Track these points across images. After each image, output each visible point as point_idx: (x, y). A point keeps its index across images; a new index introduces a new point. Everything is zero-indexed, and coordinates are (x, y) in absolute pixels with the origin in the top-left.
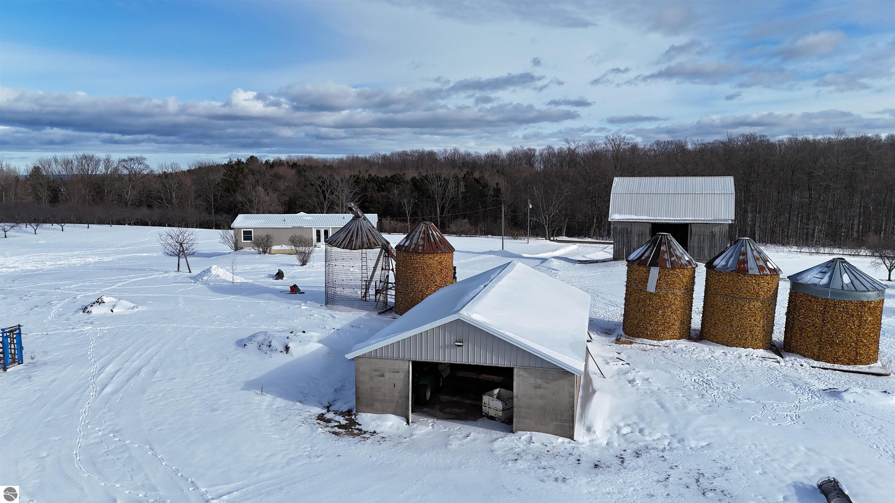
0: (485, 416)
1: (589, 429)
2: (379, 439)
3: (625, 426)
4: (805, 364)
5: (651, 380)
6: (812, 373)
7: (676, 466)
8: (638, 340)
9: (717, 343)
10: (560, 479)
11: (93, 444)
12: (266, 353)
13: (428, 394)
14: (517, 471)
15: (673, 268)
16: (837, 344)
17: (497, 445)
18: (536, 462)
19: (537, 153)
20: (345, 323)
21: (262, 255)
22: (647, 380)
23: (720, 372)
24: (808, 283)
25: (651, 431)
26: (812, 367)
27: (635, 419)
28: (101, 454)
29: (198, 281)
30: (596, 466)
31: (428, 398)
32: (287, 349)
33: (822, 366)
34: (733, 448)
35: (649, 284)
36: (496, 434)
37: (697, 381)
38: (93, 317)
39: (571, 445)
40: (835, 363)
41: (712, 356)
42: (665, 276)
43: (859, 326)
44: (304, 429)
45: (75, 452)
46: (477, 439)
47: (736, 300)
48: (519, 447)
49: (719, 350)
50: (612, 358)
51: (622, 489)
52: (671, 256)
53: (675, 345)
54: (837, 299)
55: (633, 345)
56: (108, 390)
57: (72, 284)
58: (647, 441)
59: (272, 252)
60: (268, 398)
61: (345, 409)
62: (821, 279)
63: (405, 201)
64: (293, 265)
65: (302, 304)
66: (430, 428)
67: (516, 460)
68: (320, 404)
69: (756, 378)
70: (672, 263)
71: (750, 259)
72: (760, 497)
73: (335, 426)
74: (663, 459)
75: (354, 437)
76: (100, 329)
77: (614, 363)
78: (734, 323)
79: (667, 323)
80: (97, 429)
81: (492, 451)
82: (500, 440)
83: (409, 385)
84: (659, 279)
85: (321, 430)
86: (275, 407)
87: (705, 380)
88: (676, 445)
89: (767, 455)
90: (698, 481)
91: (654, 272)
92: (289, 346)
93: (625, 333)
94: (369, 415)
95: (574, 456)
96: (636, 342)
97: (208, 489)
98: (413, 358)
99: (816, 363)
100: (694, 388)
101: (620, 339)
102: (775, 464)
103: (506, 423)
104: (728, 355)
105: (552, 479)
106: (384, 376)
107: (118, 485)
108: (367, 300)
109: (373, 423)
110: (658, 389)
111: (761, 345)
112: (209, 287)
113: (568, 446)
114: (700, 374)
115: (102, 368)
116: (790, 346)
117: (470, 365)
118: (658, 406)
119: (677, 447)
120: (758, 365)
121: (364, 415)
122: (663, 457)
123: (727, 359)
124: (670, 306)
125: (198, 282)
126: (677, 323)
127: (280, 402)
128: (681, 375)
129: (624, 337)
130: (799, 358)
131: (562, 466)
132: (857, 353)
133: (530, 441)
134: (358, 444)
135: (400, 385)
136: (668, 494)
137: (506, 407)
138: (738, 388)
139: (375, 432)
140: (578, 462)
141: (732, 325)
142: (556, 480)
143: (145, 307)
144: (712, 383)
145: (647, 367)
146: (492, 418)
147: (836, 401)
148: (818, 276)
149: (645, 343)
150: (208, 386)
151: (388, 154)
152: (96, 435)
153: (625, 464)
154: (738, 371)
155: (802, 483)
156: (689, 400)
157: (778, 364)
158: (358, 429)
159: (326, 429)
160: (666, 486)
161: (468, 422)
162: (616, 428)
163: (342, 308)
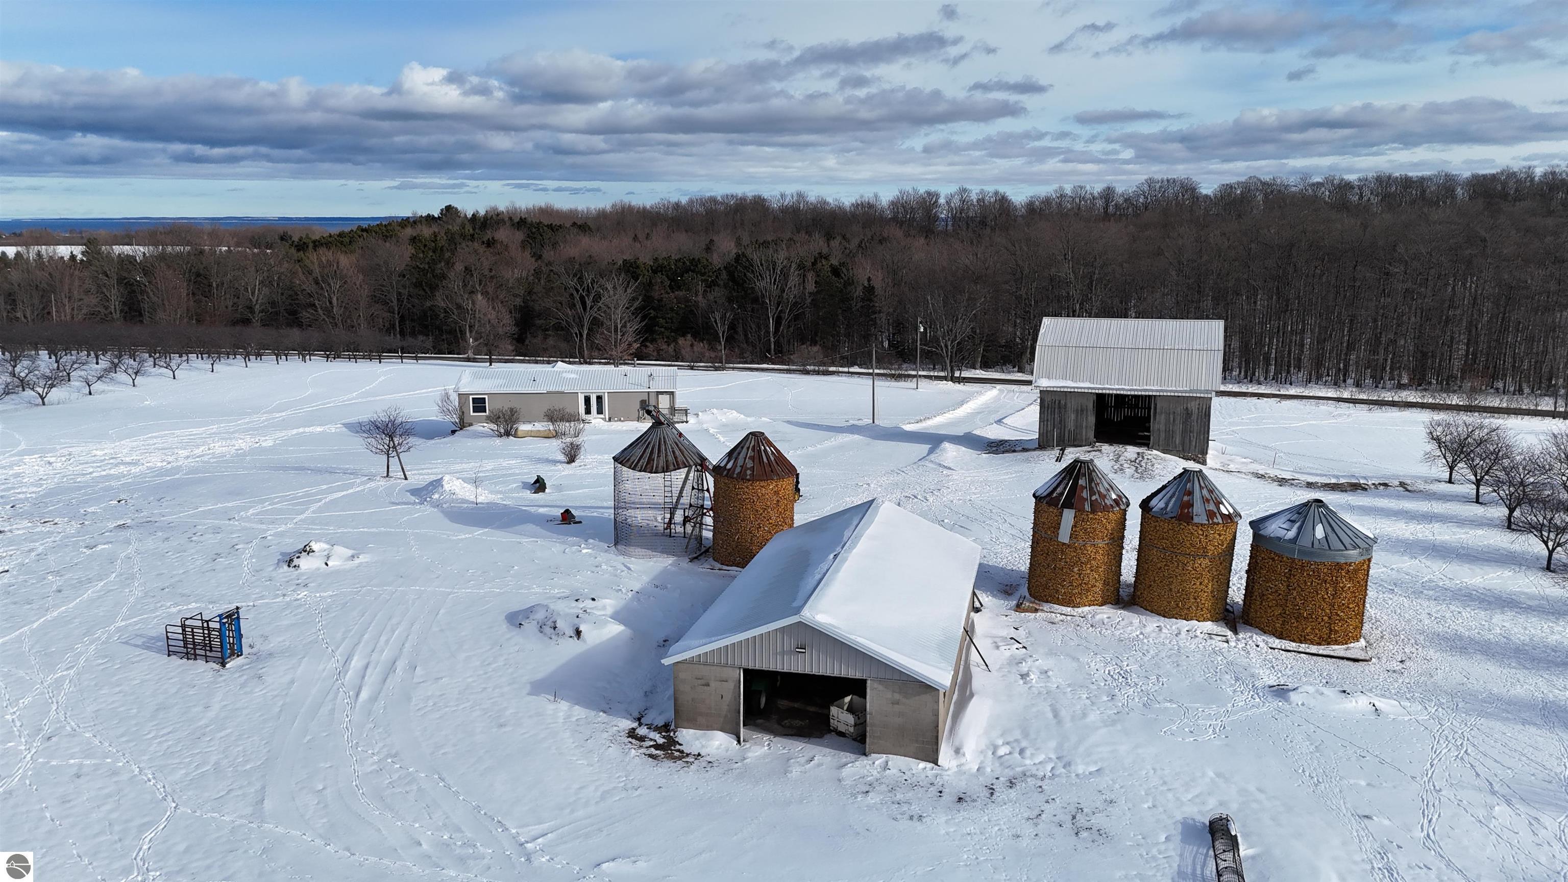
0: (833, 731)
1: (957, 751)
2: (704, 764)
3: (1003, 744)
4: (1262, 644)
5: (1050, 673)
6: (1268, 658)
7: (1053, 799)
8: (1046, 607)
9: (1152, 612)
10: (916, 817)
11: (371, 772)
12: (551, 638)
13: (763, 700)
14: (867, 806)
15: (1093, 511)
16: (1305, 618)
17: (847, 771)
18: (890, 795)
19: (942, 201)
20: (645, 579)
21: (504, 439)
22: (1046, 672)
23: (1146, 659)
24: (1272, 535)
25: (1034, 752)
26: (1271, 648)
27: (1017, 734)
28: (385, 786)
29: (426, 500)
30: (960, 799)
31: (762, 705)
32: (578, 633)
33: (1283, 648)
34: (1126, 774)
35: (1061, 531)
36: (846, 757)
37: (1112, 674)
38: (302, 574)
39: (934, 771)
40: (1301, 643)
41: (1141, 633)
42: (1083, 521)
43: (1333, 595)
44: (614, 751)
45: (354, 783)
46: (822, 765)
47: (1176, 556)
48: (872, 775)
49: (1152, 623)
50: (1004, 639)
51: (985, 829)
52: (1092, 493)
53: (1093, 616)
54: (1306, 559)
55: (1038, 614)
56: (364, 695)
57: (246, 509)
58: (1025, 765)
59: (519, 433)
60: (564, 706)
61: (661, 723)
62: (1288, 530)
63: (718, 316)
64: (555, 462)
65: (583, 546)
66: (766, 748)
67: (867, 792)
68: (628, 715)
69: (1189, 668)
70: (1093, 504)
71: (1197, 501)
72: (1140, 837)
73: (651, 746)
74: (1040, 790)
75: (675, 762)
76: (320, 596)
77: (1005, 647)
78: (1173, 587)
79: (1085, 583)
80: (370, 752)
81: (840, 780)
82: (849, 765)
83: (740, 697)
84: (1074, 526)
85: (635, 753)
86: (574, 719)
87: (1122, 672)
88: (1060, 770)
89: (1165, 783)
90: (1074, 817)
91: (1068, 516)
92: (581, 629)
93: (1030, 595)
94: (692, 731)
95: (936, 787)
96: (1042, 610)
97: (519, 831)
98: (744, 665)
99: (1277, 643)
100: (1105, 685)
101: (1021, 604)
102: (1170, 795)
103: (859, 741)
104: (1164, 630)
105: (906, 816)
106: (709, 685)
107: (417, 825)
108: (672, 535)
109: (697, 742)
110: (1057, 687)
111: (1209, 616)
112: (442, 512)
113: (930, 773)
114: (1119, 662)
115: (346, 662)
116: (1248, 616)
117: (814, 675)
118: (1050, 715)
119: (1061, 773)
120: (1200, 645)
121: (684, 731)
122: (1040, 787)
123: (1160, 637)
124: (1089, 561)
125: (425, 503)
126: (1099, 585)
127: (579, 712)
128: (1093, 664)
129: (1028, 601)
130: (1256, 634)
131: (920, 799)
132: (1331, 630)
133: (886, 767)
134: (681, 772)
135: (728, 697)
136: (1037, 835)
137: (858, 722)
138: (1163, 684)
139: (699, 755)
140: (939, 794)
141: (1171, 590)
142: (911, 818)
143: (367, 556)
144: (1131, 676)
145: (1052, 653)
146: (841, 734)
147: (1281, 704)
148: (1284, 526)
149: (1055, 611)
150: (485, 688)
151: (684, 200)
152: (370, 761)
153: (994, 797)
154: (1169, 657)
155: (1194, 820)
156: (1093, 703)
157: (1226, 645)
158: (678, 751)
159: (640, 751)
160: (1036, 825)
161: (812, 739)
162: (992, 747)
163: (639, 551)
